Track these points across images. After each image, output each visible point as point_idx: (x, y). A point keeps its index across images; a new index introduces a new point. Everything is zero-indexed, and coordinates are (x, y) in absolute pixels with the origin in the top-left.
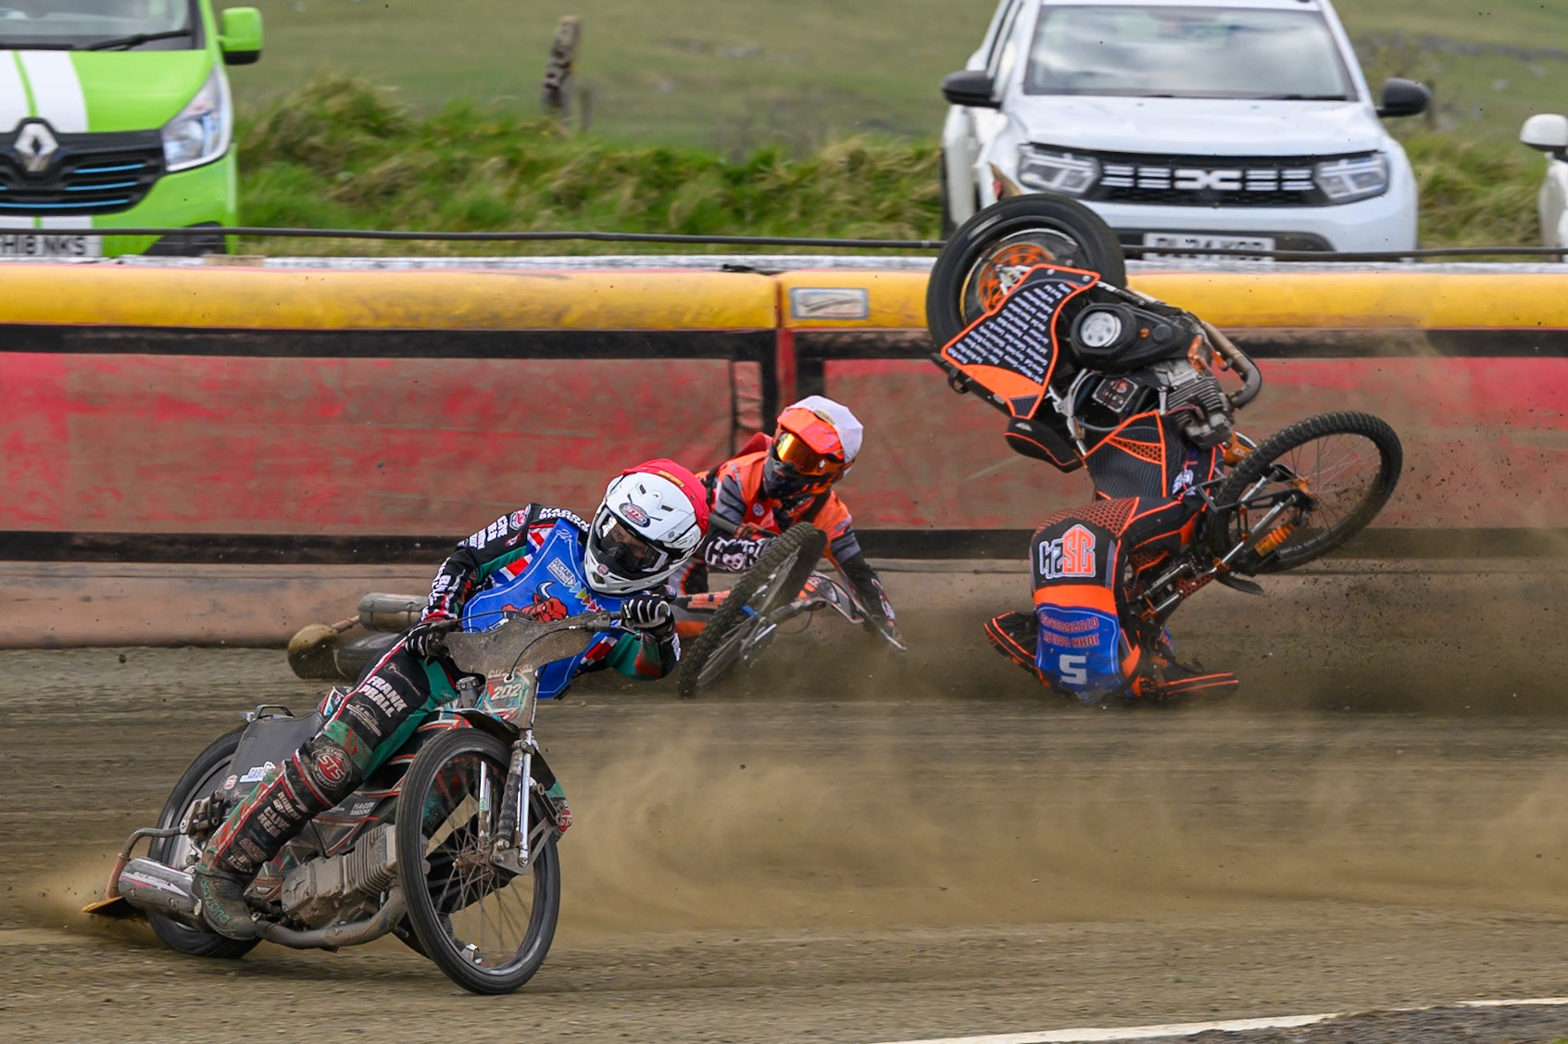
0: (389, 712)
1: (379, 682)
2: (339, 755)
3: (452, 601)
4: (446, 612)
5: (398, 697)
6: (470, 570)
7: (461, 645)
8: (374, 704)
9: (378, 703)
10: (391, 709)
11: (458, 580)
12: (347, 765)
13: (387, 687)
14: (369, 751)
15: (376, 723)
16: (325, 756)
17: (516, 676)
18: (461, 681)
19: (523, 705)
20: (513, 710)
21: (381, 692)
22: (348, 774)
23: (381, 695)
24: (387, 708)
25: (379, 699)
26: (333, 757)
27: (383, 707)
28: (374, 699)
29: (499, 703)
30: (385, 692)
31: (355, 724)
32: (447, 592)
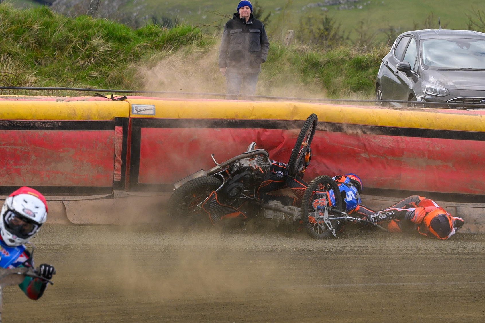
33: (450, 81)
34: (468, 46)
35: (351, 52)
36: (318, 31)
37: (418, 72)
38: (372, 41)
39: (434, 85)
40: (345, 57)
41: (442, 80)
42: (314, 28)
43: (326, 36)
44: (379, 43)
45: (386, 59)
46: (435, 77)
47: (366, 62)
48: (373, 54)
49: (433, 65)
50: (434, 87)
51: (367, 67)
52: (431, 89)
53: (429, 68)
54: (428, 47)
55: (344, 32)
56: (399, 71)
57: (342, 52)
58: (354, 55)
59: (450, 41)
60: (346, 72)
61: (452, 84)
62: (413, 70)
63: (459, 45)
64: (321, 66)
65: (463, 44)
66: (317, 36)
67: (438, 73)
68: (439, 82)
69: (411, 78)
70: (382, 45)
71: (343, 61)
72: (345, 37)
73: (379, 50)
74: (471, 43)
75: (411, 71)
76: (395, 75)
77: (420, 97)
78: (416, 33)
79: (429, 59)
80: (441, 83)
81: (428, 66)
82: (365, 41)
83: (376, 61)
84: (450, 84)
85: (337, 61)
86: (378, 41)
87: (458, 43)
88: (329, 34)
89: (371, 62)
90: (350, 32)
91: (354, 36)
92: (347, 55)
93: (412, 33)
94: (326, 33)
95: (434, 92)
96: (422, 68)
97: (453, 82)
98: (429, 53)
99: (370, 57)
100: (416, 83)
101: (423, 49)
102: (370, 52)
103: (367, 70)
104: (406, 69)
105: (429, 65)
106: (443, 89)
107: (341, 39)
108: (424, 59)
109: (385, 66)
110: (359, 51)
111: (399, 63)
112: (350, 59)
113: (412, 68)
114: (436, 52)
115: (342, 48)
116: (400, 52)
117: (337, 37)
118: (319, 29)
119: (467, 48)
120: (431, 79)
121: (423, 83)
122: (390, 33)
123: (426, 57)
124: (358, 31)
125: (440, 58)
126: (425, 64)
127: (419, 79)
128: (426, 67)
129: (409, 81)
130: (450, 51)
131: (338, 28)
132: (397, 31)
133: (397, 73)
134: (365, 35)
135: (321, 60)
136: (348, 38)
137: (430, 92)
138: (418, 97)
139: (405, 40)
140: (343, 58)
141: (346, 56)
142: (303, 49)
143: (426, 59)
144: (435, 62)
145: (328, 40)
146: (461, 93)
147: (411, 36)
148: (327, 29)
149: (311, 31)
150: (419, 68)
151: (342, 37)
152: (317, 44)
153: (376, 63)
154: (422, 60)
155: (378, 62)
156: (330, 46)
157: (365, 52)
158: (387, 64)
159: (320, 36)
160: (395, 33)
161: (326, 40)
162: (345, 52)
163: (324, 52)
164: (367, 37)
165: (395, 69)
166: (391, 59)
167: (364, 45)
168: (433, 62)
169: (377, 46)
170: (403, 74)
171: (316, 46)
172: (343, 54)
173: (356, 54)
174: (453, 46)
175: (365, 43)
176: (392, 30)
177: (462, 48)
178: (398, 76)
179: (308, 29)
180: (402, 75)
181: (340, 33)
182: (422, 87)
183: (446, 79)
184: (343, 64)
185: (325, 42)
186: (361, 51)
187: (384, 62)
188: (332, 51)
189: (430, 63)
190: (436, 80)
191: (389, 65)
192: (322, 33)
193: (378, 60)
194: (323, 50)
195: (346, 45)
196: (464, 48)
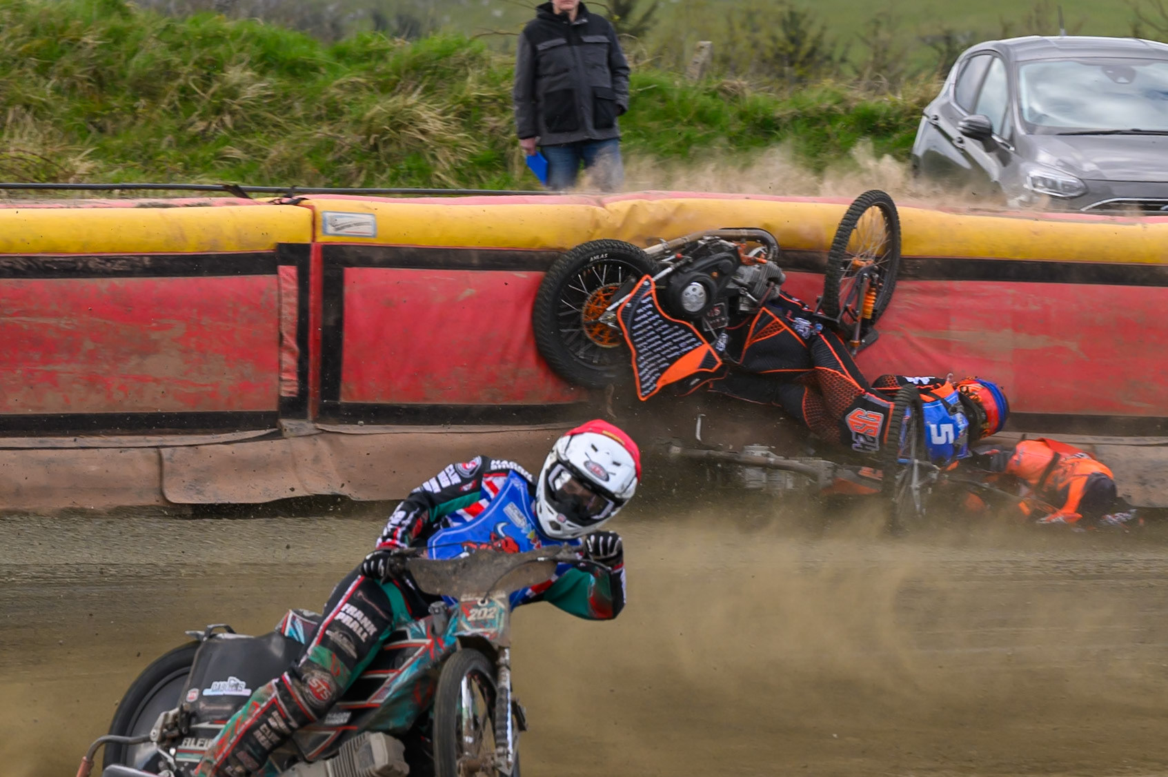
0: (363, 637)
1: (352, 609)
2: (327, 678)
3: (404, 533)
4: (398, 542)
5: (370, 622)
6: (423, 508)
7: (425, 570)
8: (350, 631)
9: (355, 630)
10: (365, 635)
11: (411, 516)
12: (333, 686)
13: (359, 614)
14: (348, 672)
15: (354, 647)
16: (316, 680)
17: (490, 601)
18: (433, 605)
19: (502, 626)
20: (492, 630)
21: (355, 619)
22: (333, 694)
23: (355, 622)
24: (362, 633)
25: (354, 626)
26: (321, 680)
27: (359, 633)
28: (351, 626)
29: (476, 624)
30: (359, 619)
31: (337, 650)
32: (400, 525)
33: (1088, 161)
34: (1131, 75)
35: (849, 94)
36: (770, 43)
37: (1012, 140)
38: (901, 66)
39: (1049, 170)
40: (835, 107)
41: (1068, 159)
42: (762, 37)
43: (790, 55)
44: (919, 71)
45: (932, 109)
46: (1051, 152)
47: (885, 118)
48: (904, 97)
49: (1046, 124)
50: (1050, 175)
51: (890, 128)
52: (1044, 180)
53: (1039, 130)
54: (1034, 79)
55: (833, 45)
56: (966, 139)
57: (828, 95)
58: (857, 100)
59: (1088, 63)
60: (838, 141)
61: (1092, 167)
62: (1000, 136)
63: (1108, 75)
64: (777, 129)
65: (1118, 70)
66: (769, 54)
67: (1059, 143)
68: (1062, 164)
69: (993, 154)
70: (923, 76)
71: (830, 116)
72: (836, 57)
73: (917, 89)
74: (1136, 68)
75: (995, 137)
76: (957, 147)
77: (1018, 199)
78: (1005, 46)
79: (1038, 108)
80: (1068, 167)
81: (1035, 125)
82: (885, 67)
83: (908, 115)
84: (1088, 167)
85: (814, 114)
86: (913, 67)
87: (1105, 68)
88: (796, 52)
89: (897, 117)
90: (848, 45)
91: (859, 54)
92: (841, 101)
93: (996, 46)
94: (791, 48)
95: (1050, 188)
96: (1021, 131)
97: (1096, 164)
98: (1035, 93)
99: (895, 104)
100: (1009, 167)
101: (1023, 86)
102: (895, 93)
103: (889, 136)
104: (981, 133)
105: (1038, 124)
106: (1072, 180)
107: (828, 63)
108: (1025, 106)
109: (931, 126)
110: (870, 89)
111: (966, 119)
112: (847, 110)
113: (996, 130)
114: (1054, 91)
115: (828, 83)
116: (968, 91)
117: (818, 58)
118: (774, 39)
119: (1126, 81)
120: (1043, 157)
121: (1023, 166)
122: (943, 46)
123: (1030, 102)
124: (868, 43)
125: (1064, 107)
126: (1027, 118)
127: (1014, 157)
128: (1030, 129)
129: (989, 161)
130: (1089, 89)
131: (820, 36)
132: (963, 42)
133: (961, 142)
134: (885, 51)
135: (778, 114)
136: (843, 60)
137: (1041, 188)
138: (1013, 198)
139: (979, 64)
140: (829, 109)
141: (837, 103)
142: (734, 87)
143: (1031, 110)
144: (1051, 115)
145: (797, 65)
146: (1116, 189)
147: (993, 53)
148: (793, 40)
149: (755, 45)
150: (1013, 129)
151: (829, 58)
152: (768, 75)
153: (910, 120)
154: (1021, 110)
155: (915, 117)
156: (800, 80)
157: (883, 94)
158: (934, 122)
159: (777, 56)
160: (958, 47)
161: (792, 64)
162: (834, 93)
163: (786, 94)
164: (889, 57)
165: (955, 133)
166: (946, 109)
167: (880, 75)
168: (1045, 115)
169: (913, 78)
170: (976, 144)
171: (766, 80)
172: (830, 98)
173: (860, 98)
174: (1093, 76)
175: (884, 71)
176: (948, 38)
177: (1115, 80)
178: (962, 149)
179: (748, 38)
180: (973, 147)
181: (826, 48)
182: (1022, 174)
183: (1079, 157)
184: (830, 124)
185: (787, 69)
186: (872, 92)
187: (928, 117)
188: (804, 93)
189: (1041, 117)
190: (1055, 159)
191: (943, 123)
192: (781, 49)
193: (914, 112)
194: (781, 88)
195: (839, 76)
196: (1122, 80)
